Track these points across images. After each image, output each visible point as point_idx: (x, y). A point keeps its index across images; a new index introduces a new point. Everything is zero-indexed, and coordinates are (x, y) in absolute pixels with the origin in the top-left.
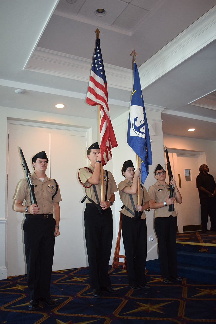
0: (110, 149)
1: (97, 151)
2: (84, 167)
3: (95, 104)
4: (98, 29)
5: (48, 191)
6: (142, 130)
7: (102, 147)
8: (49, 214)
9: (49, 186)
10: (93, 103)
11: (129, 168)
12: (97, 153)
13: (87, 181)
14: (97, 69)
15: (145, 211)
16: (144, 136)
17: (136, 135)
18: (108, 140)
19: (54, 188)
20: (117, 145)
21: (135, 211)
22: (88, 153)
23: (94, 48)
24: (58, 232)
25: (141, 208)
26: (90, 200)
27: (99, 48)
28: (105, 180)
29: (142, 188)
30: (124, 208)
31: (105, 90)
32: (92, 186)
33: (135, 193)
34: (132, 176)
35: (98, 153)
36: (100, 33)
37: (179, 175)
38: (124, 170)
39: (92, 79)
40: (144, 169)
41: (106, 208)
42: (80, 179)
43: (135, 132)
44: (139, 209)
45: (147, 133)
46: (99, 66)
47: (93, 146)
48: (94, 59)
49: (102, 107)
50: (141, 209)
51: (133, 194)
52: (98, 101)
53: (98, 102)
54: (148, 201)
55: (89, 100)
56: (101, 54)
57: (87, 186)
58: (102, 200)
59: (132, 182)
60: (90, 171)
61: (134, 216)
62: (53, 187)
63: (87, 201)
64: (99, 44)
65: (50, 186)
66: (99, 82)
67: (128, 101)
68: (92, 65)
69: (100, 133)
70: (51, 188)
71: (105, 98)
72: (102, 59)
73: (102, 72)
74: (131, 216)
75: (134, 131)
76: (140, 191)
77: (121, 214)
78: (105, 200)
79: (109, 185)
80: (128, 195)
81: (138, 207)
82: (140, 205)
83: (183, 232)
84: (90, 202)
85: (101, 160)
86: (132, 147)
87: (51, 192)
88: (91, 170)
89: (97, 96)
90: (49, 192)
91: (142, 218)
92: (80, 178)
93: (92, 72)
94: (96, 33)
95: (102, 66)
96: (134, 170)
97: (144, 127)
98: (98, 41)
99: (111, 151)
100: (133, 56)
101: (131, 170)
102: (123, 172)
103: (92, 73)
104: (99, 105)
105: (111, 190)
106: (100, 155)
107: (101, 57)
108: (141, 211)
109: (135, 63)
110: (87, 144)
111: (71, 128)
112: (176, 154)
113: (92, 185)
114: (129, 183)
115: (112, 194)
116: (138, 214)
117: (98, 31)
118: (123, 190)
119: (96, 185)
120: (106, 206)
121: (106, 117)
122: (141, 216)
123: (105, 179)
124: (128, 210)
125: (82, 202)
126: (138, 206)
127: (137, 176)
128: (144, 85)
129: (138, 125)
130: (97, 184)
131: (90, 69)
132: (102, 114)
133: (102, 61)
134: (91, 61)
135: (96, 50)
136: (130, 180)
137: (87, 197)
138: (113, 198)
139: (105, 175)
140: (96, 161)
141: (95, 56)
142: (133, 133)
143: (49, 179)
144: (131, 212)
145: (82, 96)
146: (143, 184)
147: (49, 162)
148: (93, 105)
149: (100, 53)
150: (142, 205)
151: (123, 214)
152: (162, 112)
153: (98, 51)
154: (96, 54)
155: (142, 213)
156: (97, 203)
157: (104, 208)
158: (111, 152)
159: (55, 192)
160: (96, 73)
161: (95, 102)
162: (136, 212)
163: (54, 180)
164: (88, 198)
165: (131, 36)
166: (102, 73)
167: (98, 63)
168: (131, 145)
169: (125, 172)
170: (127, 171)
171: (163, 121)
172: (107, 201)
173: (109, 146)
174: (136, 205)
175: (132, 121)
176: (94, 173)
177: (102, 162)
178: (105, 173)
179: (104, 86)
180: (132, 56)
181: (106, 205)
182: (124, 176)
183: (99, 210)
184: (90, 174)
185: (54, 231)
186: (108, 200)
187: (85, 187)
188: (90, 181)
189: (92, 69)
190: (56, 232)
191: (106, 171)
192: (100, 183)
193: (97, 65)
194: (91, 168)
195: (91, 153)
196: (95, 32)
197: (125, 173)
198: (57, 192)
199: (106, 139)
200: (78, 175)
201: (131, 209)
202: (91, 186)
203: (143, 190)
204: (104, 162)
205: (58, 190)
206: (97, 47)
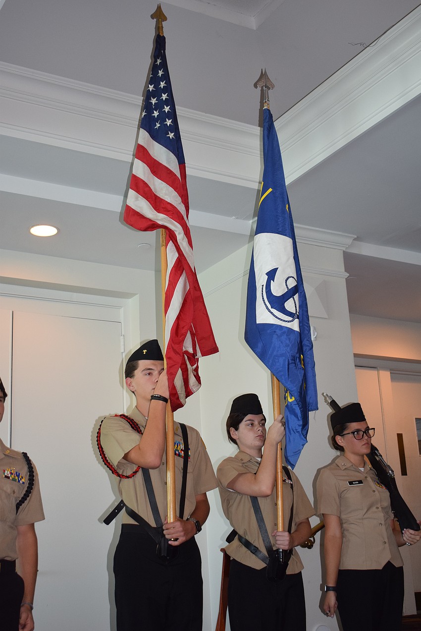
0: (193, 359)
1: (155, 365)
2: (116, 416)
3: (152, 226)
4: (159, 8)
5: (5, 489)
6: (290, 305)
7: (172, 354)
8: (5, 559)
9: (7, 473)
10: (145, 225)
11: (249, 417)
12: (156, 373)
13: (126, 457)
14: (158, 125)
15: (298, 549)
16: (295, 326)
17: (271, 320)
18: (189, 336)
19: (23, 480)
20: (215, 350)
21: (270, 550)
22: (130, 371)
23: (147, 62)
24: (29, 621)
25: (288, 538)
26: (132, 514)
27: (164, 65)
28: (179, 455)
29: (290, 478)
30: (236, 541)
31: (180, 185)
32: (140, 474)
33: (269, 492)
34: (258, 443)
35: (160, 373)
36: (165, 19)
37: (400, 437)
38: (233, 422)
39: (142, 153)
40: (296, 423)
41: (182, 539)
42: (103, 452)
43: (272, 313)
44: (282, 541)
45: (303, 316)
46: (163, 117)
47: (145, 351)
48: (148, 95)
49: (171, 236)
50: (287, 543)
51: (263, 497)
52: (161, 218)
53: (161, 220)
54: (308, 519)
55: (134, 215)
56: (168, 83)
57: (123, 473)
58: (171, 516)
59: (259, 459)
60: (135, 426)
61: (265, 565)
62: (18, 476)
63: (123, 518)
64: (164, 52)
65: (11, 474)
66: (165, 163)
67: (247, 218)
68: (144, 114)
69: (166, 313)
70: (14, 480)
71: (181, 208)
72: (171, 95)
73: (173, 134)
74: (257, 563)
75: (267, 308)
76: (282, 487)
77: (227, 557)
78: (178, 515)
79: (190, 469)
80: (246, 499)
81: (278, 538)
82: (284, 531)
83: (415, 612)
84: (132, 521)
85: (166, 395)
86: (262, 356)
87: (14, 492)
88: (137, 425)
89: (158, 203)
90: (6, 492)
91: (289, 571)
92: (102, 449)
93: (144, 134)
94: (155, 20)
95: (173, 115)
96: (263, 425)
97: (296, 297)
98: (160, 43)
99: (197, 367)
100: (262, 90)
101: (256, 423)
102: (232, 429)
103: (144, 138)
104: (161, 229)
105: (196, 484)
106: (164, 377)
107: (168, 89)
108: (286, 548)
109: (269, 110)
110: (122, 343)
111: (76, 296)
112: (389, 373)
113: (140, 470)
114: (249, 464)
115: (201, 498)
116: (279, 557)
117: (159, 16)
118: (232, 484)
119: (151, 471)
120: (182, 534)
121: (182, 266)
122: (286, 565)
123: (177, 452)
124: (247, 544)
125: (108, 521)
126: (278, 534)
127: (275, 444)
128: (292, 172)
129: (278, 289)
130: (153, 468)
131: (136, 123)
132: (172, 257)
133: (171, 102)
134: (139, 100)
135: (154, 69)
136: (253, 453)
137: (124, 505)
138: (202, 511)
139: (180, 439)
140: (153, 397)
141: (151, 88)
142: (265, 315)
143: (8, 452)
144: (255, 550)
145: (113, 203)
146: (293, 466)
147: (8, 399)
148: (146, 229)
149: (166, 76)
150: (289, 531)
151: (231, 559)
152: (347, 248)
153: (160, 73)
154: (153, 79)
155: (288, 553)
156: (153, 524)
157: (176, 540)
158: (196, 370)
159: (24, 492)
160: (156, 136)
161: (150, 220)
162: (272, 553)
163: (25, 455)
164: (127, 507)
165: (255, 29)
166: (171, 135)
167: (159, 106)
168: (259, 350)
169: (237, 429)
170: (242, 426)
171: (348, 277)
172: (185, 518)
173: (191, 351)
174: (273, 532)
175: (261, 280)
176: (146, 432)
177: (172, 398)
178: (180, 432)
179: (179, 175)
180: (259, 89)
181: (180, 532)
182: (234, 441)
183: (160, 547)
184: (135, 436)
185: (18, 617)
186: (186, 515)
187: (119, 475)
188: (133, 456)
189: (142, 124)
190: (22, 621)
191: (183, 427)
192: (163, 464)
193: (156, 114)
194: (138, 419)
195: (138, 373)
196: (152, 17)
197: (236, 432)
198: (30, 493)
199: (183, 331)
200: (99, 437)
201: (256, 544)
202: (135, 472)
203: (292, 485)
204: (178, 398)
205: (33, 484)
206: (159, 61)
